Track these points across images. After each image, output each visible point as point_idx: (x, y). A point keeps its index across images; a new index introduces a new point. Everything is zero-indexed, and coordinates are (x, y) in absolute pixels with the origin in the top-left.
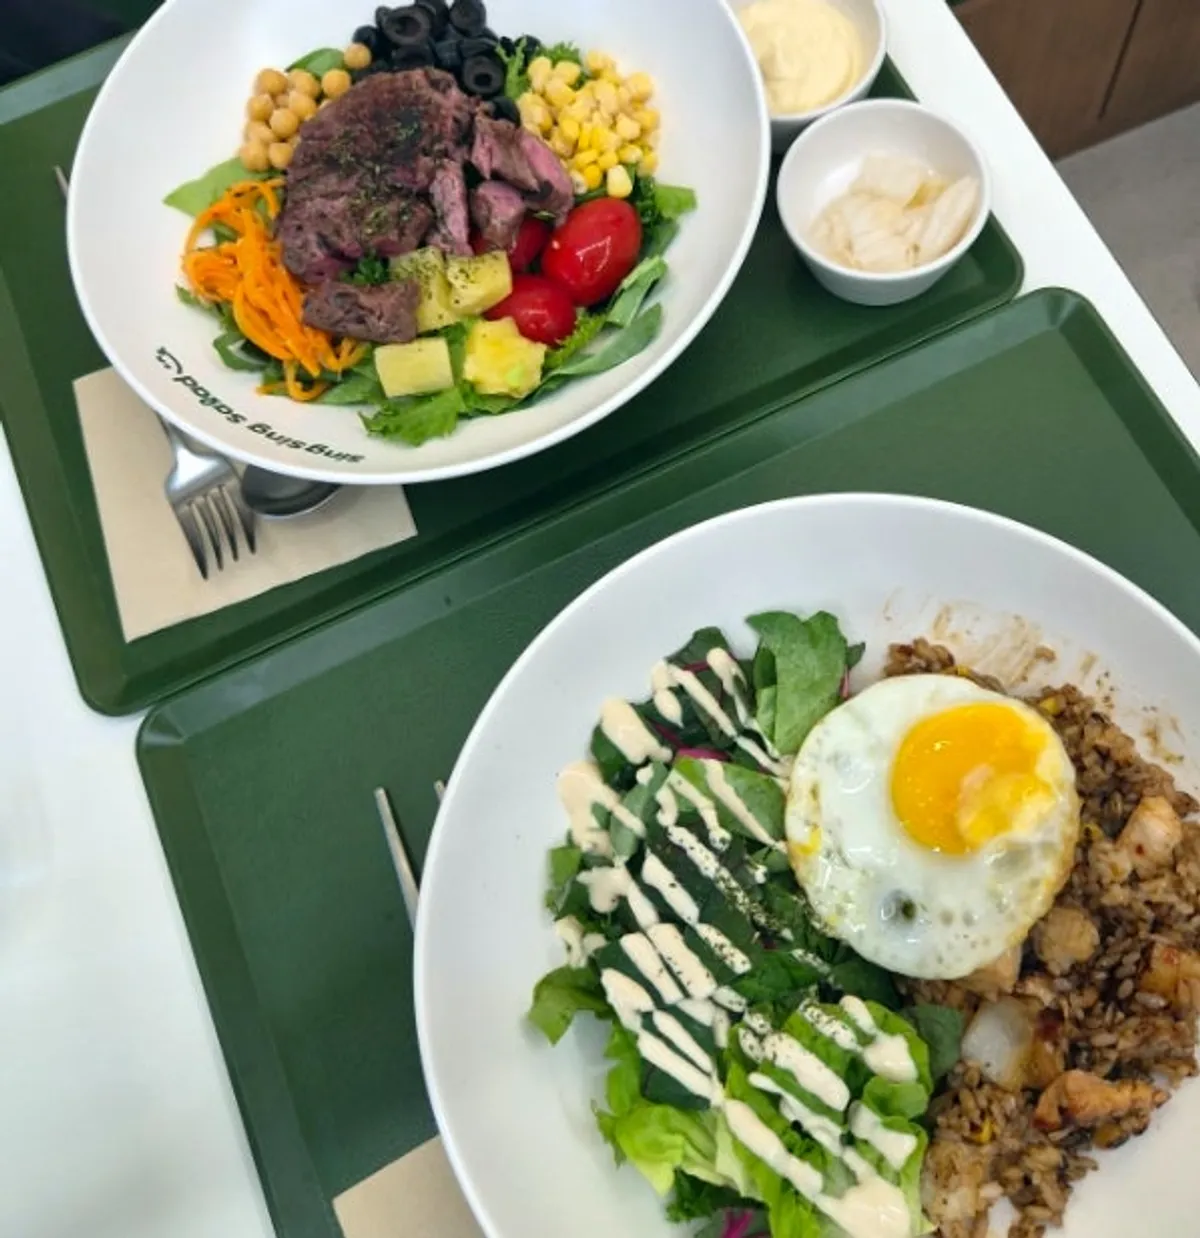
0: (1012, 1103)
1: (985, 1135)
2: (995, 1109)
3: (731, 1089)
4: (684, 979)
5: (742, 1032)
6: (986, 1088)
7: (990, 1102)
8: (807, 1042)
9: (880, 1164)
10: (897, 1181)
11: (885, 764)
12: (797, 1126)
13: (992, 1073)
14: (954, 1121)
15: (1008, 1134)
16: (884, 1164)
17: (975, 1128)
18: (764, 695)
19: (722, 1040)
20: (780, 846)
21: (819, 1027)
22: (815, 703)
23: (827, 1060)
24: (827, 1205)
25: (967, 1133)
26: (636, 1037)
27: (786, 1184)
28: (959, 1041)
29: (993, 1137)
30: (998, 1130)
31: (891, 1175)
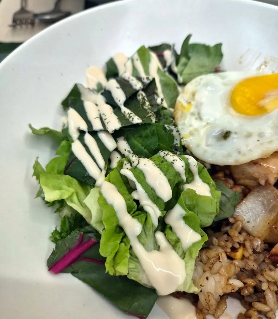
0: (258, 243)
1: (239, 254)
2: (248, 244)
3: (109, 178)
4: (106, 122)
5: (125, 162)
6: (244, 234)
7: (245, 240)
8: (158, 163)
9: (175, 244)
10: (183, 256)
11: (230, 88)
12: (137, 202)
13: (250, 227)
14: (223, 243)
15: (252, 258)
16: (178, 245)
17: (234, 249)
18: (183, 60)
19: (114, 164)
20: (172, 110)
21: (167, 158)
22: (203, 70)
23: (166, 173)
24: (139, 249)
25: (229, 250)
26: (73, 141)
27: (120, 229)
28: (235, 207)
29: (243, 257)
30: (247, 255)
31: (181, 252)
